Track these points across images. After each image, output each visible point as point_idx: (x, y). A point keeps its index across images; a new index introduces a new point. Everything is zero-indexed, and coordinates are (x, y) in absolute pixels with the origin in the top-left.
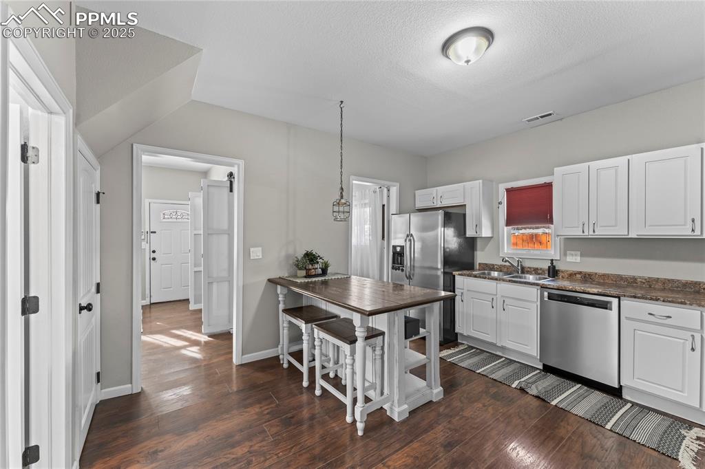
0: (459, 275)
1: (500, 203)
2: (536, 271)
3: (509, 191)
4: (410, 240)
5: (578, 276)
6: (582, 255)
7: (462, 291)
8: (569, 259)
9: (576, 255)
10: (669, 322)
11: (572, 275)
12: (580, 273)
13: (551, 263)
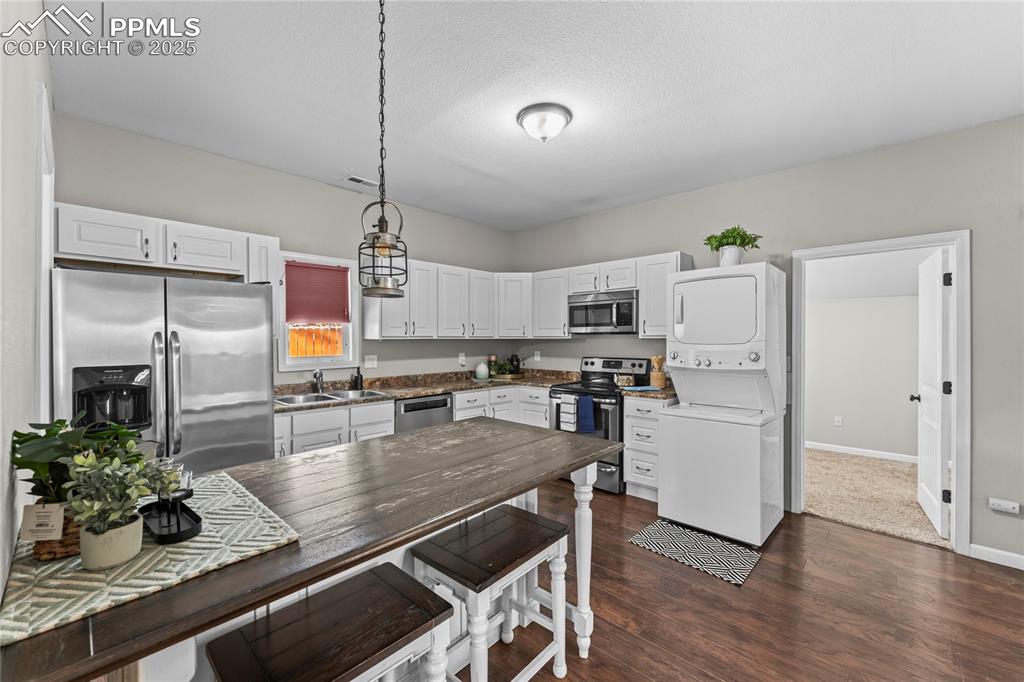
2: (335, 385)
3: (289, 265)
5: (378, 383)
8: (369, 364)
9: (373, 360)
10: (476, 404)
11: (372, 384)
12: (379, 379)
13: (358, 372)
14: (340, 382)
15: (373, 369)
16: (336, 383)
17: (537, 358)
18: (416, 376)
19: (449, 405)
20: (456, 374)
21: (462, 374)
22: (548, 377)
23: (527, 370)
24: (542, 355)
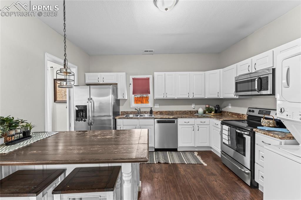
0: (119, 118)
1: (130, 84)
2: (145, 112)
3: (134, 79)
4: (91, 102)
5: (159, 113)
6: (159, 105)
7: (121, 126)
8: (156, 107)
9: (157, 105)
10: (189, 124)
11: (157, 113)
12: (159, 112)
13: (151, 109)
14: (147, 111)
15: (157, 108)
16: (145, 111)
17: (230, 107)
18: (173, 111)
19: (176, 123)
20: (190, 111)
21: (193, 111)
22: (234, 116)
23: (226, 112)
24: (232, 106)
